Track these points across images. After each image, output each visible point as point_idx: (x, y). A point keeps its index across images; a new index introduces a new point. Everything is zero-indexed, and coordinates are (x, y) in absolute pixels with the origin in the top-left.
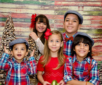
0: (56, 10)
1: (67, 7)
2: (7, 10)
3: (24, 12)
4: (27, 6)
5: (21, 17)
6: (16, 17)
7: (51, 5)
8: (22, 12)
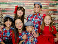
0: (26, 7)
1: (31, 5)
2: (4, 7)
3: (12, 8)
4: (13, 5)
5: (10, 10)
6: (8, 10)
7: (24, 4)
8: (10, 8)
